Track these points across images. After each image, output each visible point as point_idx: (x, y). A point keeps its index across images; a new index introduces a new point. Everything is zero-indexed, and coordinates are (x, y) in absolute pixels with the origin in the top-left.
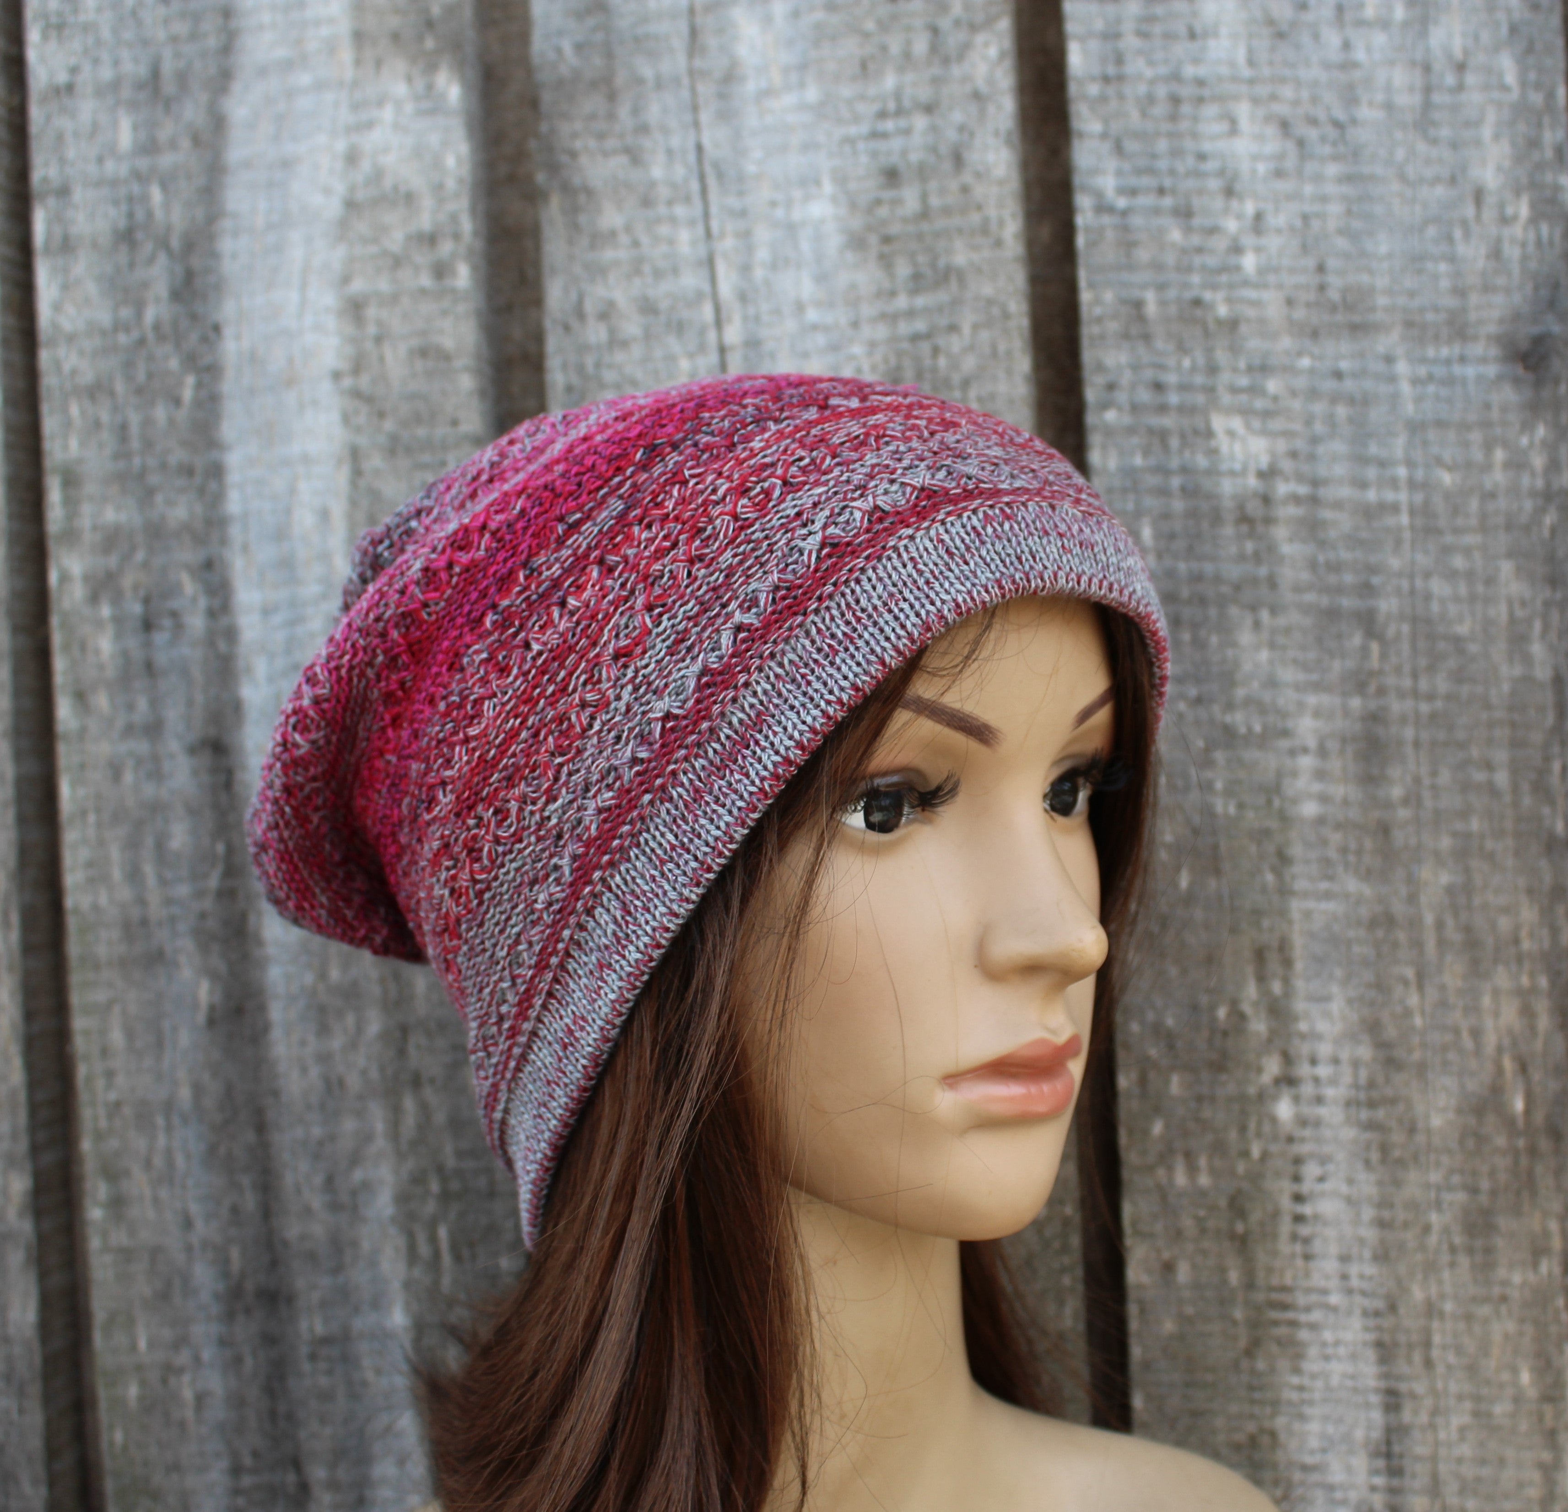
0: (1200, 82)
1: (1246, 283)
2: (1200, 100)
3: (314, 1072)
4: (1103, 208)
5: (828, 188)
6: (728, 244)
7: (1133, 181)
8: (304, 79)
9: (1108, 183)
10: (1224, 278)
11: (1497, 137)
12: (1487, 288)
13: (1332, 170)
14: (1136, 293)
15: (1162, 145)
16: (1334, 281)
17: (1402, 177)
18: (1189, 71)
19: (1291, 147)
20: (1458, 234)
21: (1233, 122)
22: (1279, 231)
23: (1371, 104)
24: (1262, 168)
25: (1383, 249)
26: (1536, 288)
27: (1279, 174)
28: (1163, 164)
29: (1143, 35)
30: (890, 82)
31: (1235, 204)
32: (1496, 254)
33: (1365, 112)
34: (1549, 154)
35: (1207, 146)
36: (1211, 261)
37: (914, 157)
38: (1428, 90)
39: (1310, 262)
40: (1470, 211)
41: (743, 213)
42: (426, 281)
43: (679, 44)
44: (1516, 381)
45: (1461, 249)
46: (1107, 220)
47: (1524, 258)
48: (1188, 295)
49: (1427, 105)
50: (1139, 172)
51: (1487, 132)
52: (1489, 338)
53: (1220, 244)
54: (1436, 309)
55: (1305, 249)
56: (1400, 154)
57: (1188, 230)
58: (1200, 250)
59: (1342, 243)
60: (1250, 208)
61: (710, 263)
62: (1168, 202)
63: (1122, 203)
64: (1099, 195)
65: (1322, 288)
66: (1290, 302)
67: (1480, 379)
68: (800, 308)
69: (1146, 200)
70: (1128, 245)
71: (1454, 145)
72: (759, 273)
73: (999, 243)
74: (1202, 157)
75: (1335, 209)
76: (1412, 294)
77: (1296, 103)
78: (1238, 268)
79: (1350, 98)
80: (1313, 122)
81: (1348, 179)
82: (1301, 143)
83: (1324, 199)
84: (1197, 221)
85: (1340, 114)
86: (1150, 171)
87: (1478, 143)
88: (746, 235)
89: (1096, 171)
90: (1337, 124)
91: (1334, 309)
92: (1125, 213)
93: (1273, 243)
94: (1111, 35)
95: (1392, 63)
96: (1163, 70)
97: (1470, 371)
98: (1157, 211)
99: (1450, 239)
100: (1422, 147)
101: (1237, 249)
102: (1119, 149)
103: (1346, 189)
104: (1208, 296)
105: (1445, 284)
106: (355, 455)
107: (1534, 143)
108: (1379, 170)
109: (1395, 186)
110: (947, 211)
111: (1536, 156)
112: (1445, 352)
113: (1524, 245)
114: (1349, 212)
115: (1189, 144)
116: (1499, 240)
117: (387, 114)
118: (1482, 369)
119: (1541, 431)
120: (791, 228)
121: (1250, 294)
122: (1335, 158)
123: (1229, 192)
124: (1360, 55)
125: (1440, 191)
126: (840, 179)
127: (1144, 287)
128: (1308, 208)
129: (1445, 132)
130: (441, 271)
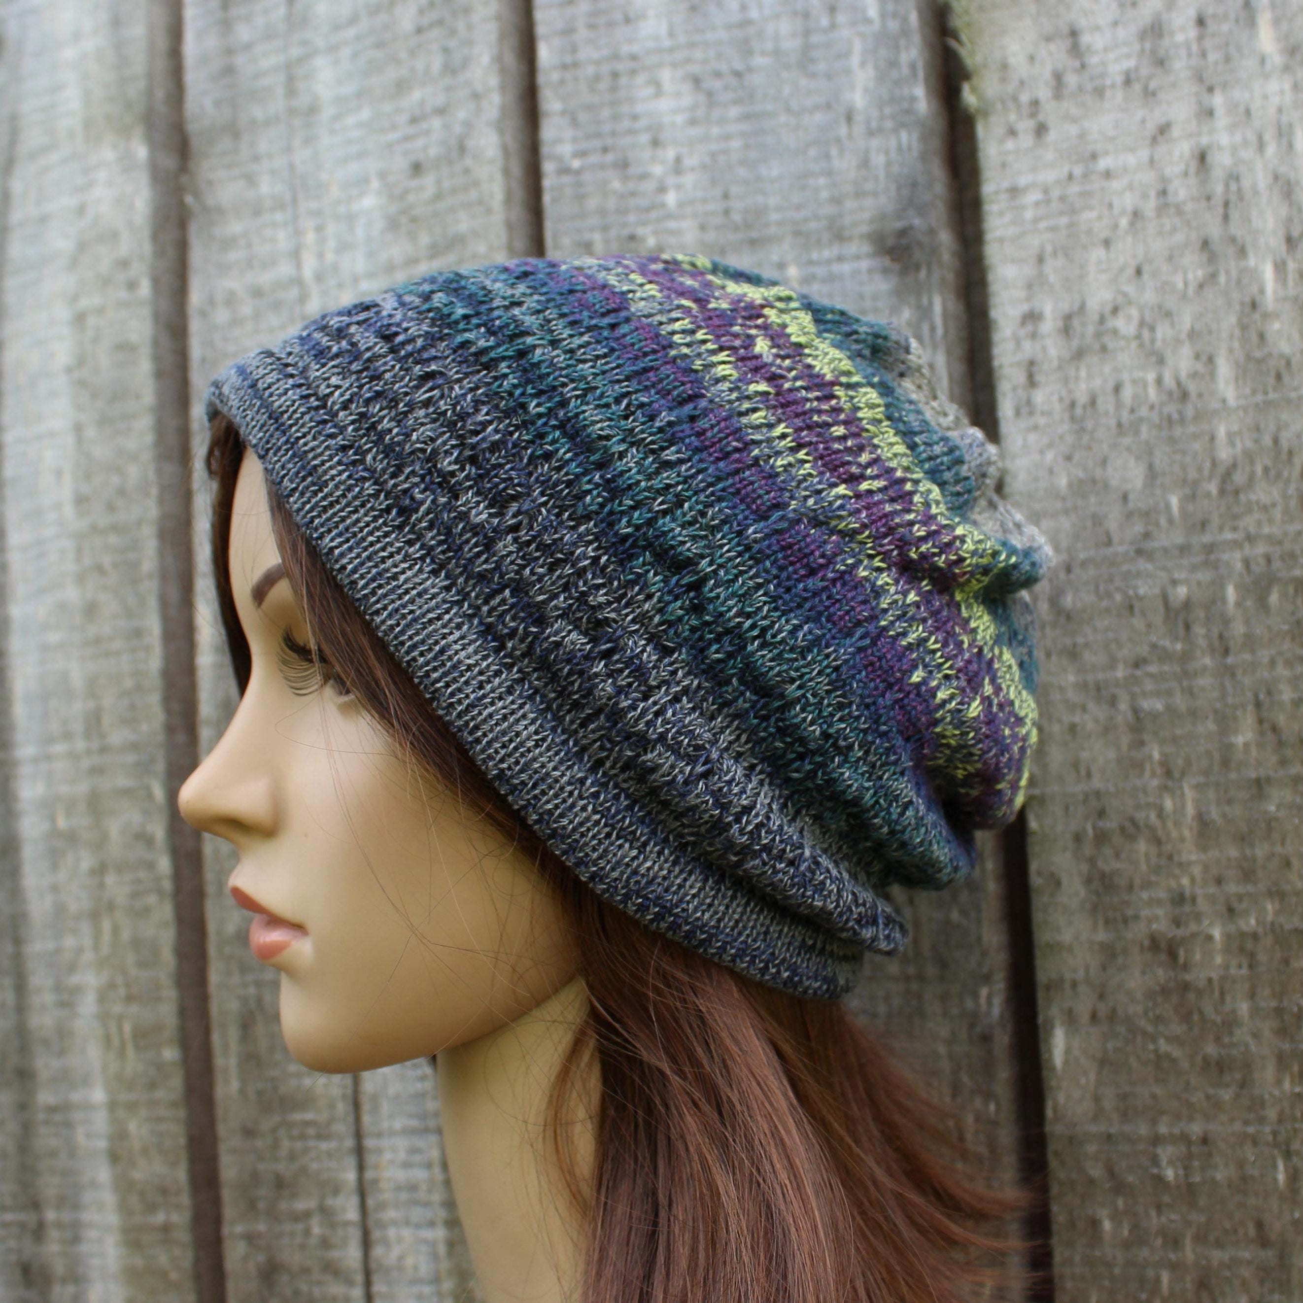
0: (633, 57)
1: (669, 217)
2: (633, 72)
3: (49, 899)
4: (565, 170)
5: (375, 184)
6: (310, 238)
7: (584, 145)
8: (53, 157)
9: (566, 149)
10: (654, 214)
11: (863, 64)
12: (859, 194)
13: (734, 112)
14: (587, 236)
15: (606, 113)
16: (737, 205)
17: (788, 110)
18: (626, 49)
19: (702, 98)
20: (834, 151)
21: (658, 84)
22: (693, 169)
23: (763, 53)
24: (679, 119)
25: (775, 172)
26: (899, 188)
27: (693, 122)
28: (606, 128)
29: (592, 27)
30: (417, 95)
31: (660, 152)
32: (865, 163)
33: (758, 61)
34: (905, 70)
35: (639, 108)
36: (643, 203)
37: (433, 152)
38: (807, 33)
39: (718, 192)
40: (843, 131)
41: (318, 213)
42: (123, 294)
43: (280, 91)
44: (885, 271)
45: (836, 163)
46: (566, 179)
47: (889, 164)
48: (626, 232)
49: (807, 48)
50: (588, 137)
51: (855, 60)
52: (861, 237)
53: (648, 187)
54: (817, 218)
55: (713, 182)
56: (787, 90)
57: (625, 179)
58: (633, 194)
59: (742, 172)
60: (670, 154)
61: (296, 254)
62: (610, 157)
63: (576, 164)
64: (559, 159)
65: (727, 212)
66: (703, 228)
67: (856, 272)
68: (355, 280)
69: (593, 159)
70: (580, 198)
71: (829, 77)
72: (330, 257)
73: (489, 211)
74: (635, 118)
75: (736, 144)
76: (799, 207)
77: (705, 61)
78: (663, 205)
79: (746, 49)
80: (718, 75)
81: (746, 117)
82: (709, 94)
83: (727, 137)
84: (633, 171)
85: (738, 66)
86: (598, 135)
87: (848, 72)
88: (320, 229)
89: (559, 141)
90: (738, 74)
91: (736, 229)
92: (578, 172)
93: (689, 180)
94: (569, 31)
95: (777, 16)
96: (605, 52)
97: (846, 268)
98: (602, 167)
99: (827, 157)
100: (803, 82)
101: (662, 189)
102: (575, 122)
103: (745, 127)
104: (640, 231)
105: (825, 194)
106: (78, 428)
107: (893, 64)
108: (769, 107)
109: (783, 118)
110: (454, 191)
111: (895, 74)
112: (826, 253)
113: (887, 153)
114: (747, 146)
115: (625, 109)
116: (867, 151)
117: (102, 175)
118: (855, 265)
119: (907, 314)
120: (351, 219)
121: (672, 225)
122: (737, 102)
123: (656, 143)
124: (754, 14)
125: (819, 117)
126: (383, 175)
127: (592, 230)
128: (714, 147)
129: (821, 67)
130: (132, 286)
